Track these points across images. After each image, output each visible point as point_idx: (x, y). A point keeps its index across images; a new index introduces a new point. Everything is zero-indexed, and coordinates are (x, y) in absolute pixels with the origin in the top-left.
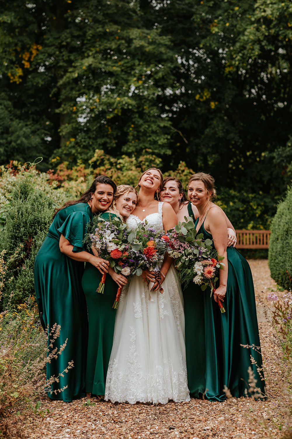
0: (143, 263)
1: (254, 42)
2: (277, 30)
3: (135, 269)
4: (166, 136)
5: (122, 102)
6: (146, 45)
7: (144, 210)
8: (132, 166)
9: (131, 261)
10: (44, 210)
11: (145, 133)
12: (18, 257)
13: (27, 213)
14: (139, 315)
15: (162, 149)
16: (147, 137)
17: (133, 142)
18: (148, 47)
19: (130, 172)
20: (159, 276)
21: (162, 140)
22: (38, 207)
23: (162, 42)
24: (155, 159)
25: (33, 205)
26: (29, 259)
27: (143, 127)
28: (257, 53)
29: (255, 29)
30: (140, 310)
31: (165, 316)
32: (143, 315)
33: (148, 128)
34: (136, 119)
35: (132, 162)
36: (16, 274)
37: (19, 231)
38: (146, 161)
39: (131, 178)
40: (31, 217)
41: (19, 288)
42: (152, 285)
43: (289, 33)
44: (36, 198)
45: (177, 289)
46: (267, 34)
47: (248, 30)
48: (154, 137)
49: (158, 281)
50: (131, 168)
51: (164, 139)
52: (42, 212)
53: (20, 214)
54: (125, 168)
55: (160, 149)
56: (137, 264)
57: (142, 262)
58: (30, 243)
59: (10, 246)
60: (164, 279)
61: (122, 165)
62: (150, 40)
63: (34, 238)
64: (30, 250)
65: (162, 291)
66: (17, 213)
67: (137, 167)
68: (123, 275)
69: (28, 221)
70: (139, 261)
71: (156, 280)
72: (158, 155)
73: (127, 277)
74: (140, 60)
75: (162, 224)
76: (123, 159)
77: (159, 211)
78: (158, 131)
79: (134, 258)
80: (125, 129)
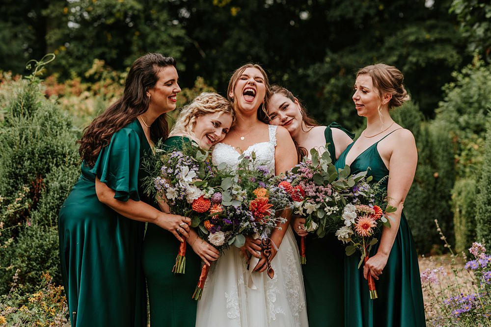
0: (248, 226)
3: (233, 236)
4: (179, 47)
5: (126, 6)
7: (242, 138)
9: (227, 222)
10: (60, 134)
12: (21, 207)
13: (34, 137)
14: (234, 313)
20: (268, 249)
22: (51, 128)
25: (43, 125)
26: (38, 211)
27: (151, 37)
30: (237, 304)
31: (277, 315)
32: (240, 312)
33: (156, 38)
34: (142, 26)
36: (15, 234)
37: (22, 166)
40: (41, 145)
41: (22, 256)
42: (255, 262)
44: (48, 114)
45: (296, 269)
49: (267, 257)
51: (177, 51)
52: (58, 137)
53: (23, 139)
56: (238, 227)
57: (245, 225)
58: (39, 184)
59: (7, 189)
60: (276, 252)
63: (45, 177)
64: (39, 196)
65: (272, 275)
66: (18, 138)
68: (211, 244)
69: (35, 151)
70: (240, 221)
71: (263, 254)
73: (218, 248)
75: (273, 161)
77: (271, 139)
78: (169, 42)
79: (231, 218)
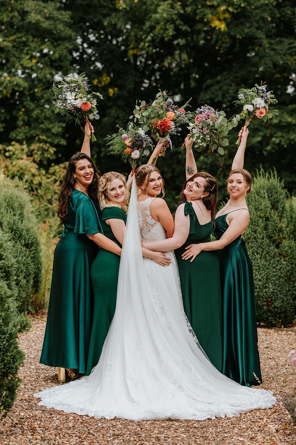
1: (167, 21)
2: (194, 8)
4: (61, 124)
5: (13, 82)
6: (43, 20)
8: (23, 154)
11: (37, 119)
15: (56, 137)
16: (39, 124)
17: (23, 128)
18: (45, 22)
19: (21, 162)
21: (56, 128)
23: (60, 17)
24: (48, 148)
27: (35, 112)
28: (171, 34)
29: (169, 6)
33: (41, 114)
34: (28, 102)
35: (23, 150)
38: (38, 150)
39: (22, 169)
43: (208, 12)
46: (182, 12)
47: (161, 7)
48: (46, 125)
50: (22, 157)
51: (59, 127)
54: (15, 156)
55: (53, 137)
61: (11, 153)
62: (47, 15)
67: (28, 156)
72: (52, 145)
74: (34, 37)
76: (13, 145)
78: (52, 118)
80: (14, 113)
